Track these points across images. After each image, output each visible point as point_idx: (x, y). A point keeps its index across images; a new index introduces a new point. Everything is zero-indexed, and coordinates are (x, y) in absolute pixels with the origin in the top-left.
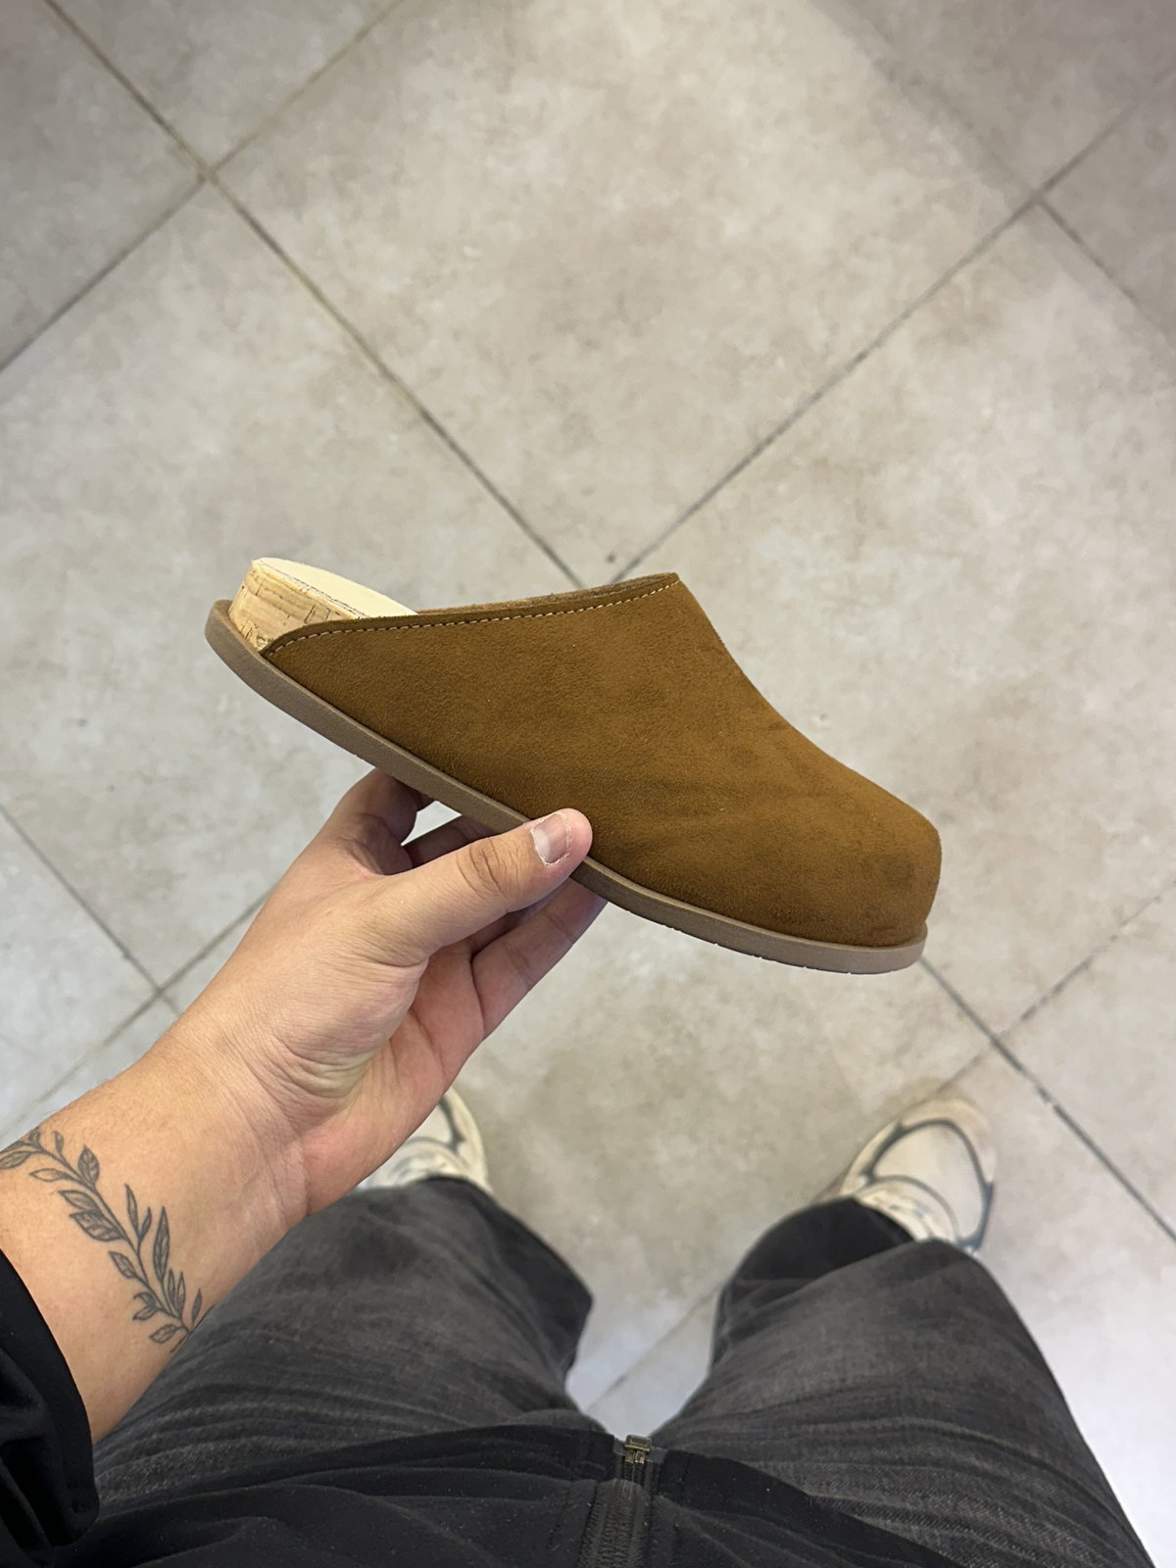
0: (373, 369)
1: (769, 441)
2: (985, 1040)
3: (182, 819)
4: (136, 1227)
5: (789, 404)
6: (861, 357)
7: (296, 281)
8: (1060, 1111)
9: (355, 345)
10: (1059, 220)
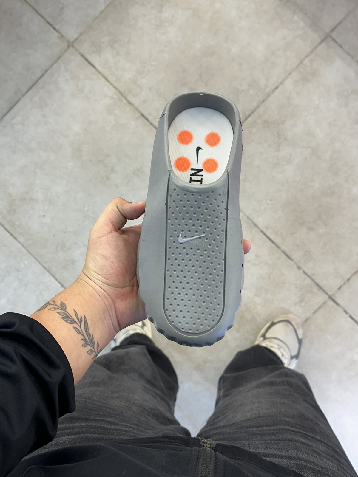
0: (125, 101)
1: (249, 116)
2: (327, 297)
3: (76, 244)
4: (79, 320)
5: (255, 104)
6: (276, 88)
7: (100, 76)
8: (351, 317)
9: (120, 95)
10: (335, 42)
